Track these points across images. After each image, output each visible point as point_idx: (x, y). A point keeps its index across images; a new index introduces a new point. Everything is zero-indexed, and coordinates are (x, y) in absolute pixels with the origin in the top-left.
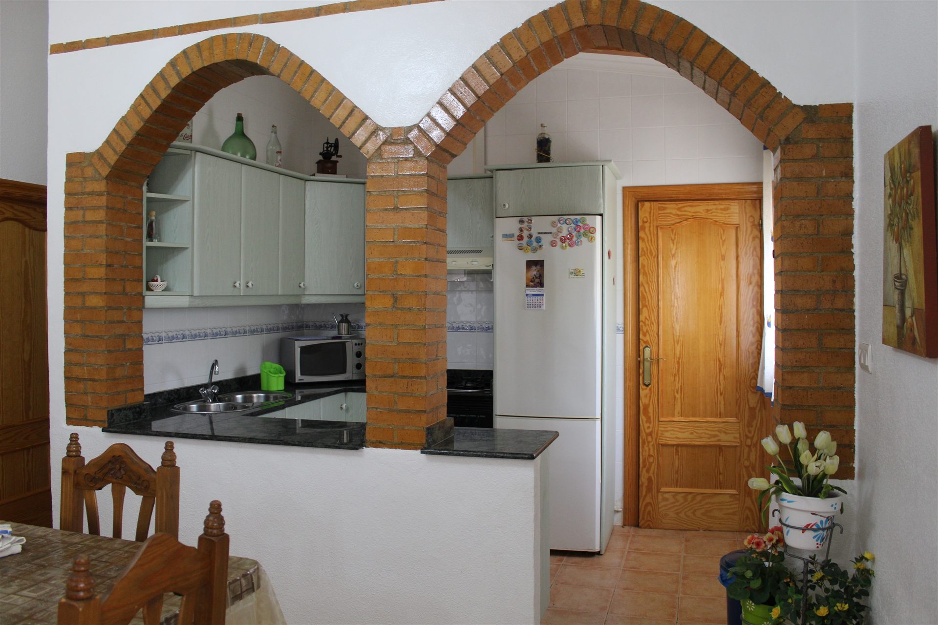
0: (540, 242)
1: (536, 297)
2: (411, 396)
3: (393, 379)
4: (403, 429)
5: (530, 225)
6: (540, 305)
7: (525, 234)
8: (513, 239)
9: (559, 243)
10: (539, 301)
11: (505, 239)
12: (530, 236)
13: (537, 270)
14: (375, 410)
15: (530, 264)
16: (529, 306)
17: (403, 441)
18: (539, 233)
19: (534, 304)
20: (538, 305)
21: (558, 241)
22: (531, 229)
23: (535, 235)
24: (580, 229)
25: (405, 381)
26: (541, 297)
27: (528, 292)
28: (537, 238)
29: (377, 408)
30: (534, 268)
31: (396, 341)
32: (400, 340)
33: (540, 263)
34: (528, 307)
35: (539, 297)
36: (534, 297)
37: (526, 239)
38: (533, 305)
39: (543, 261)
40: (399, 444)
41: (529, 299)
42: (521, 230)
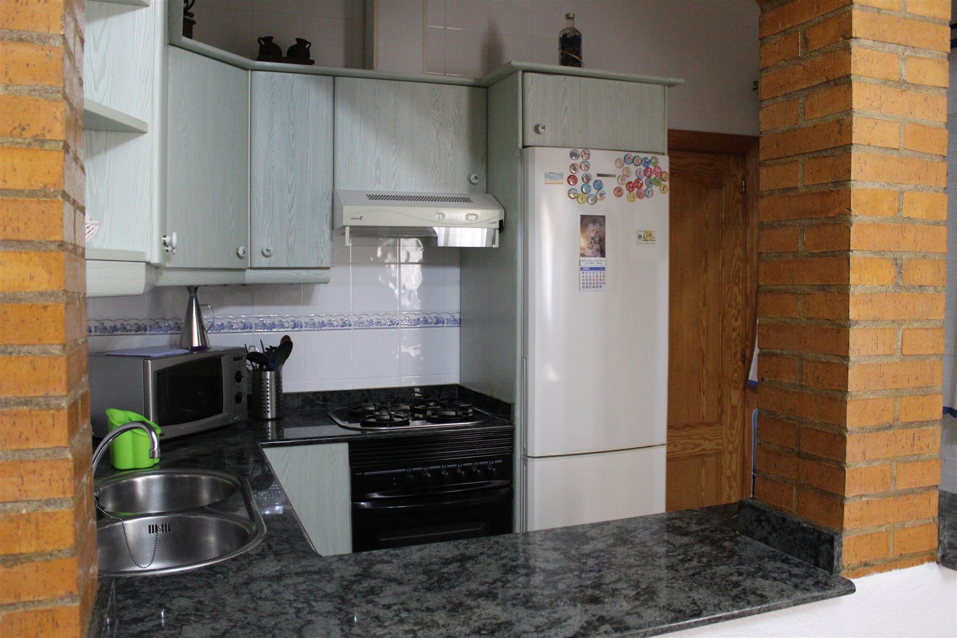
0: (601, 188)
1: (595, 272)
2: (917, 461)
3: (891, 432)
4: (903, 528)
5: (588, 162)
6: (601, 283)
7: (579, 175)
8: (560, 181)
9: (626, 192)
10: (599, 278)
11: (548, 181)
12: (588, 178)
13: (595, 231)
14: (858, 500)
15: (585, 220)
16: (585, 285)
17: (903, 553)
18: (599, 175)
19: (592, 282)
20: (597, 283)
21: (624, 188)
22: (588, 168)
23: (594, 178)
24: (651, 173)
25: (910, 432)
26: (602, 272)
27: (583, 264)
28: (596, 181)
29: (861, 496)
30: (591, 227)
31: (898, 354)
32: (905, 351)
33: (599, 220)
34: (583, 287)
35: (599, 272)
36: (592, 272)
37: (580, 183)
38: (590, 283)
39: (604, 217)
40: (896, 560)
41: (585, 275)
42: (573, 167)
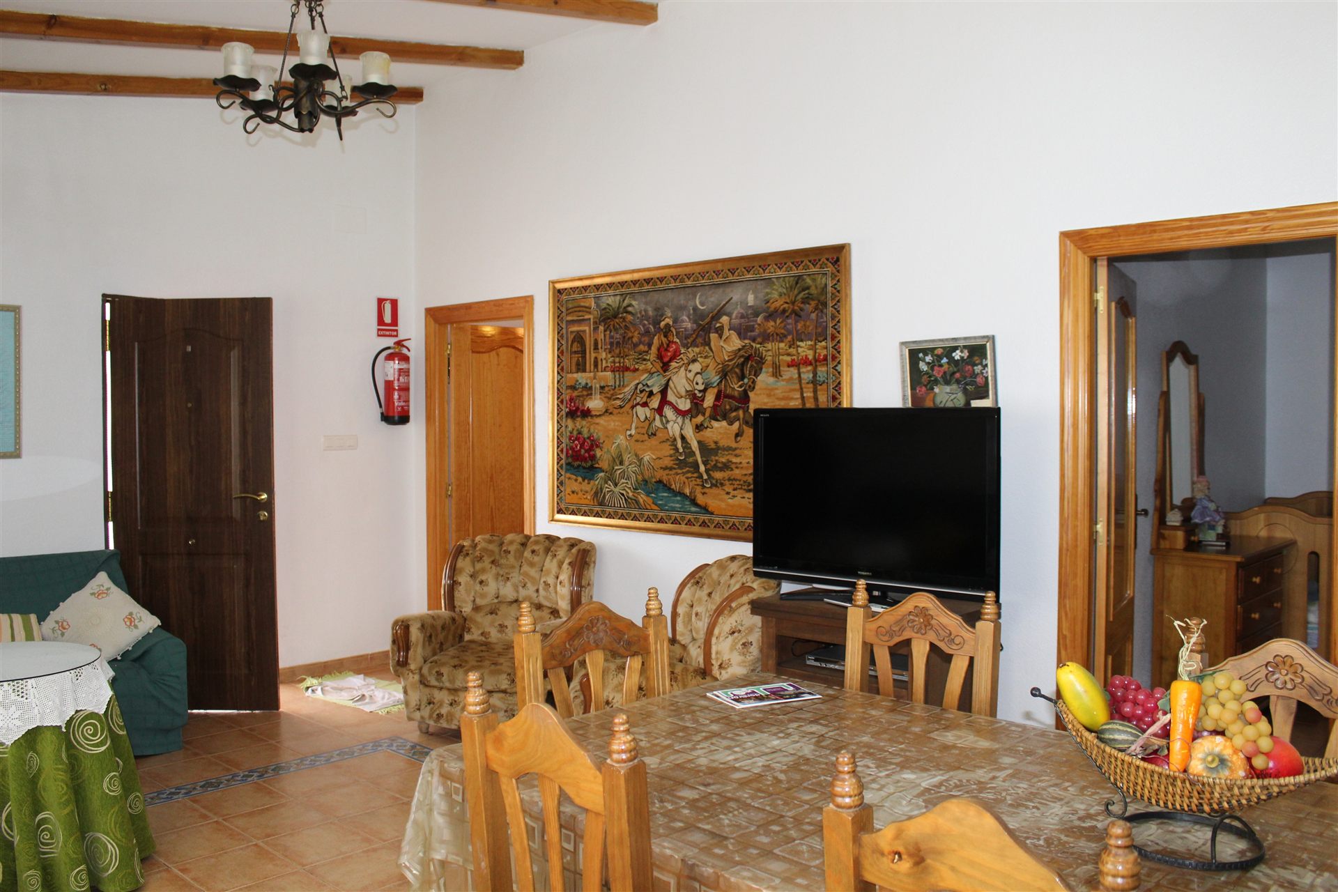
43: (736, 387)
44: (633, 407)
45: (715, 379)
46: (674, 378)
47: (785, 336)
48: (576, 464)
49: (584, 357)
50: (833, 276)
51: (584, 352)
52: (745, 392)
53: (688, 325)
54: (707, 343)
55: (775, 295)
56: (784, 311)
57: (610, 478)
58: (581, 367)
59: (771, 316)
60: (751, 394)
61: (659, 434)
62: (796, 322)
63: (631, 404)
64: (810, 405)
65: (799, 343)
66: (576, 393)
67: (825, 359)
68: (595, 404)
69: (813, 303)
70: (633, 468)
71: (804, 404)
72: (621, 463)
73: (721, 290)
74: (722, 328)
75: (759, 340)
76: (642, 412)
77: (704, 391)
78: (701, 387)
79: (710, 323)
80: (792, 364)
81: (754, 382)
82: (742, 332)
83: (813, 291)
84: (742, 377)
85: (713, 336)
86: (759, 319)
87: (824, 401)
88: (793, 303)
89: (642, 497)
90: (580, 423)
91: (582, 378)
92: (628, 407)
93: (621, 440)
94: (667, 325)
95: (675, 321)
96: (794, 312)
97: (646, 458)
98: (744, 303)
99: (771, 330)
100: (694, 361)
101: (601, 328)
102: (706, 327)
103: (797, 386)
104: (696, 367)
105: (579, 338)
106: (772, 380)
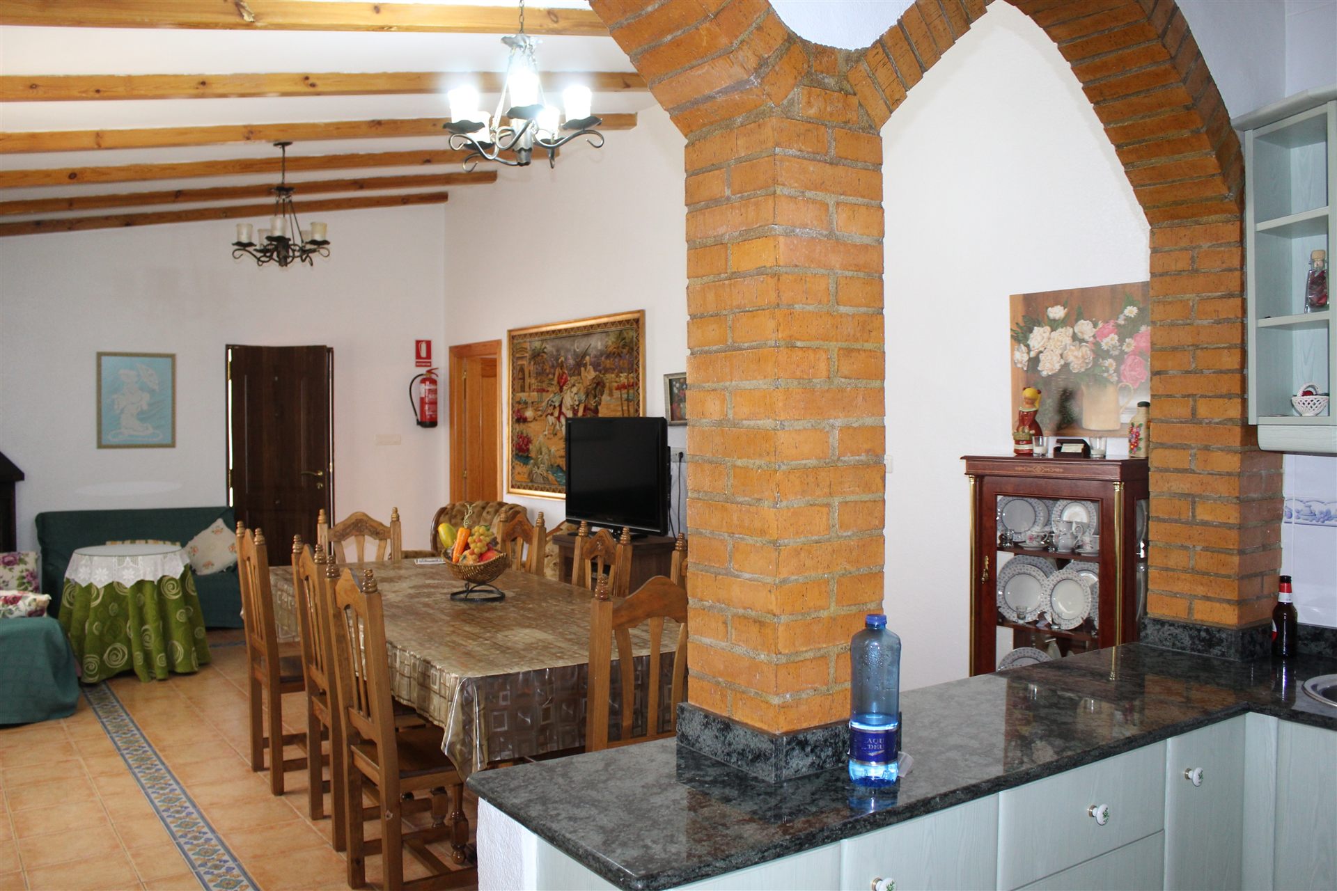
43: (592, 403)
44: (547, 416)
45: (583, 398)
46: (565, 397)
47: (614, 370)
48: (520, 454)
49: (524, 382)
50: (637, 331)
51: (523, 379)
52: (597, 407)
53: (571, 362)
54: (579, 374)
55: (610, 343)
56: (614, 353)
57: (536, 464)
58: (523, 390)
59: (608, 357)
60: (599, 408)
61: (559, 434)
62: (620, 360)
63: (545, 414)
64: (626, 415)
65: (621, 375)
66: (520, 407)
67: (633, 385)
68: (529, 414)
69: (627, 348)
70: (546, 457)
71: (623, 414)
72: (541, 454)
73: (586, 339)
74: (586, 364)
75: (603, 372)
76: (551, 419)
77: (578, 405)
78: (577, 403)
79: (581, 360)
80: (618, 388)
81: (600, 400)
82: (596, 366)
83: (627, 340)
84: (595, 397)
85: (583, 369)
86: (603, 358)
87: (632, 413)
88: (618, 347)
89: (551, 477)
90: (522, 426)
91: (523, 396)
92: (544, 416)
93: (541, 438)
94: (562, 361)
95: (566, 359)
96: (618, 354)
97: (553, 450)
98: (596, 348)
99: (608, 366)
100: (574, 385)
101: (532, 363)
102: (580, 364)
103: (620, 403)
104: (575, 390)
105: (522, 370)
106: (609, 398)
